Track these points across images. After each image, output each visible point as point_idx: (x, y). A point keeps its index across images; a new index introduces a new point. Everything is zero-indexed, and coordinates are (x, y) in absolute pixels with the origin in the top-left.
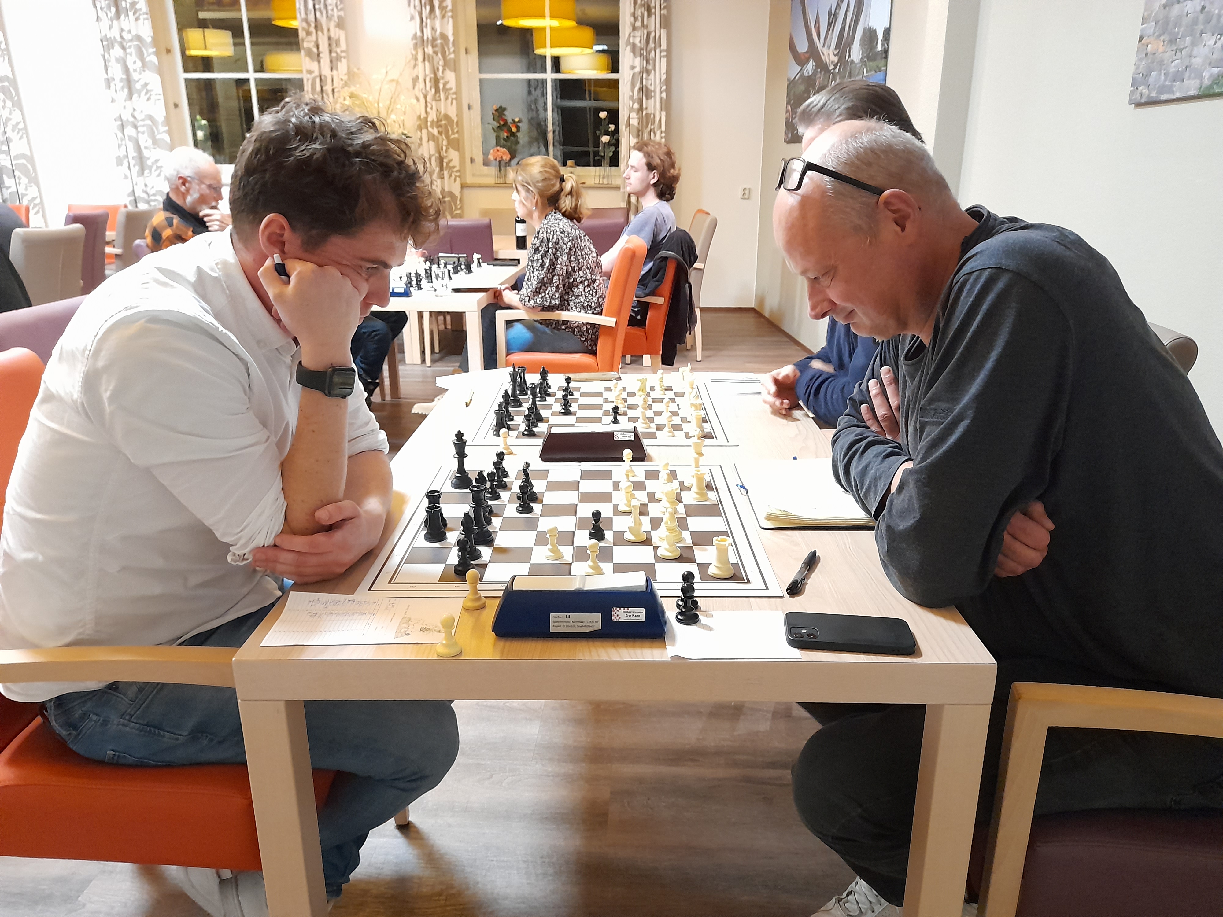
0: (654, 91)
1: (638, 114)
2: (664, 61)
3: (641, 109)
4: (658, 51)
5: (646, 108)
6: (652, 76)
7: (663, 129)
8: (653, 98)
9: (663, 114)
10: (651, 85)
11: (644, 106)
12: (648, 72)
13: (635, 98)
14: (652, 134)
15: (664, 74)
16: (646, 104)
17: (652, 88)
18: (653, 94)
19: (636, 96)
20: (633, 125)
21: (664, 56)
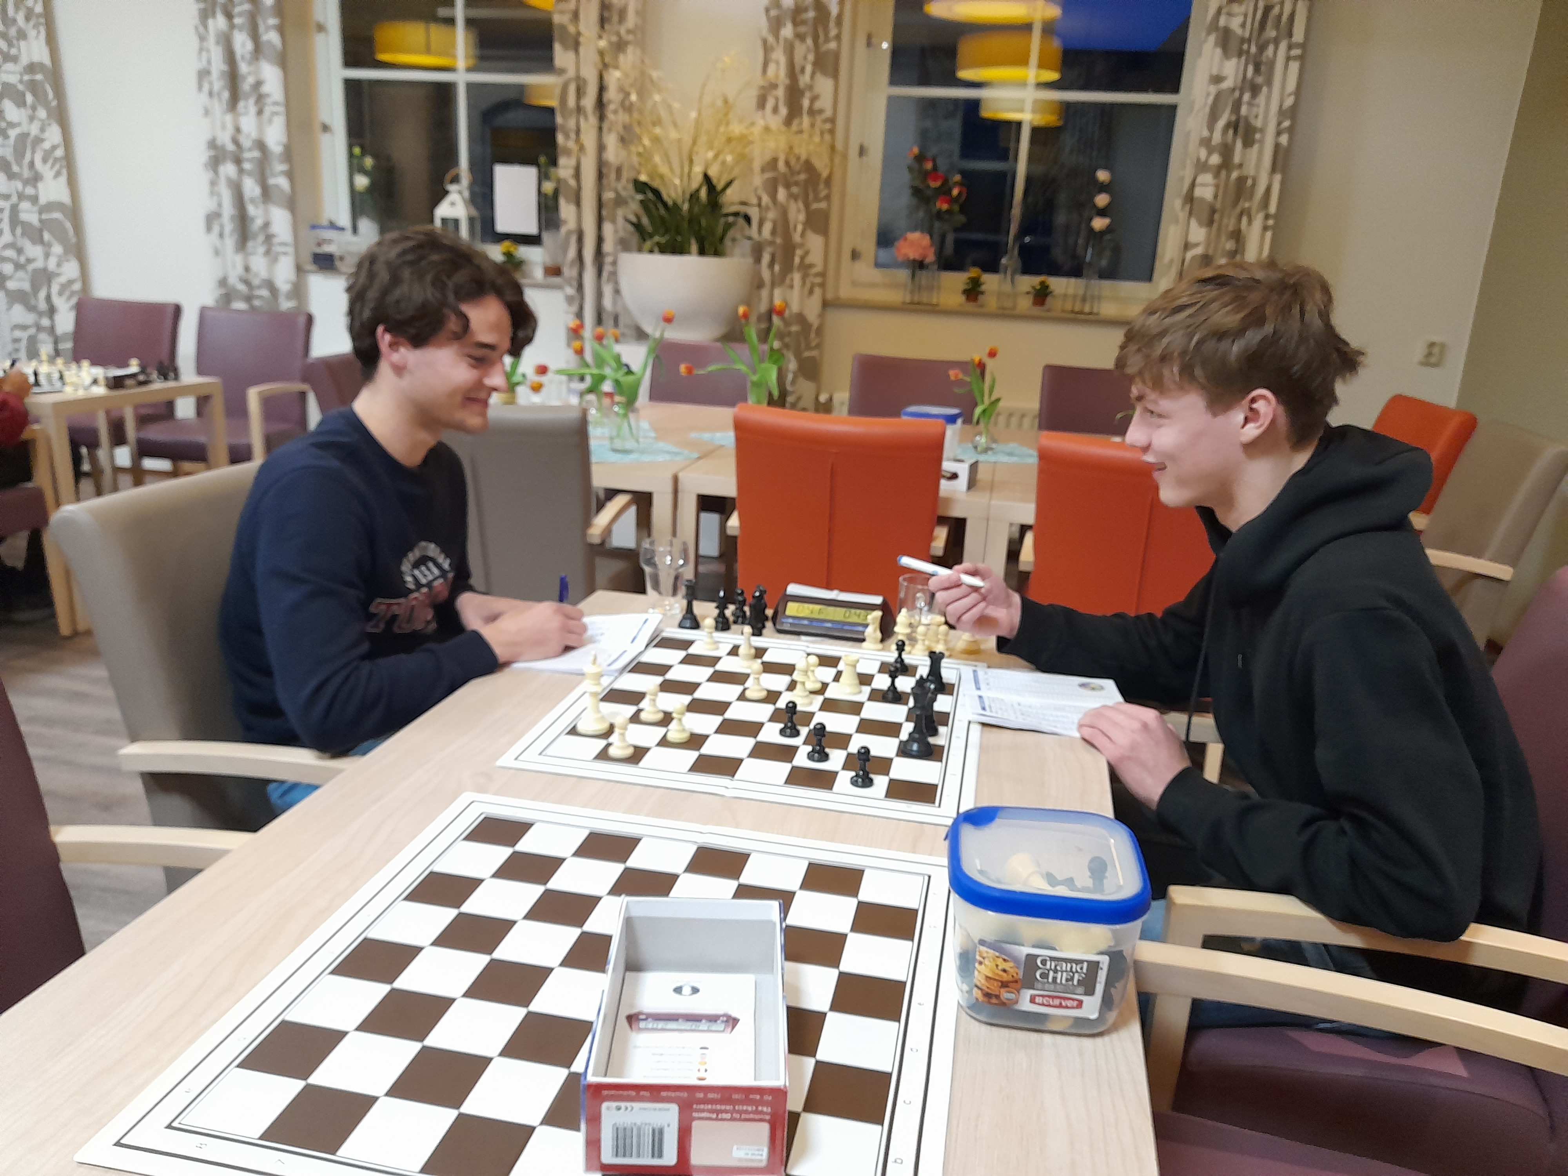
0: (1262, 130)
1: (1217, 175)
2: (1294, 66)
3: (1227, 164)
4: (1283, 46)
5: (1241, 166)
6: (1261, 99)
7: (1273, 209)
8: (1256, 147)
9: (1278, 178)
10: (1256, 117)
11: (1237, 159)
12: (1255, 90)
13: (1214, 143)
14: (1245, 220)
15: (1290, 95)
16: (1243, 155)
17: (1258, 123)
18: (1257, 136)
19: (1217, 138)
20: (1202, 200)
21: (1295, 58)
